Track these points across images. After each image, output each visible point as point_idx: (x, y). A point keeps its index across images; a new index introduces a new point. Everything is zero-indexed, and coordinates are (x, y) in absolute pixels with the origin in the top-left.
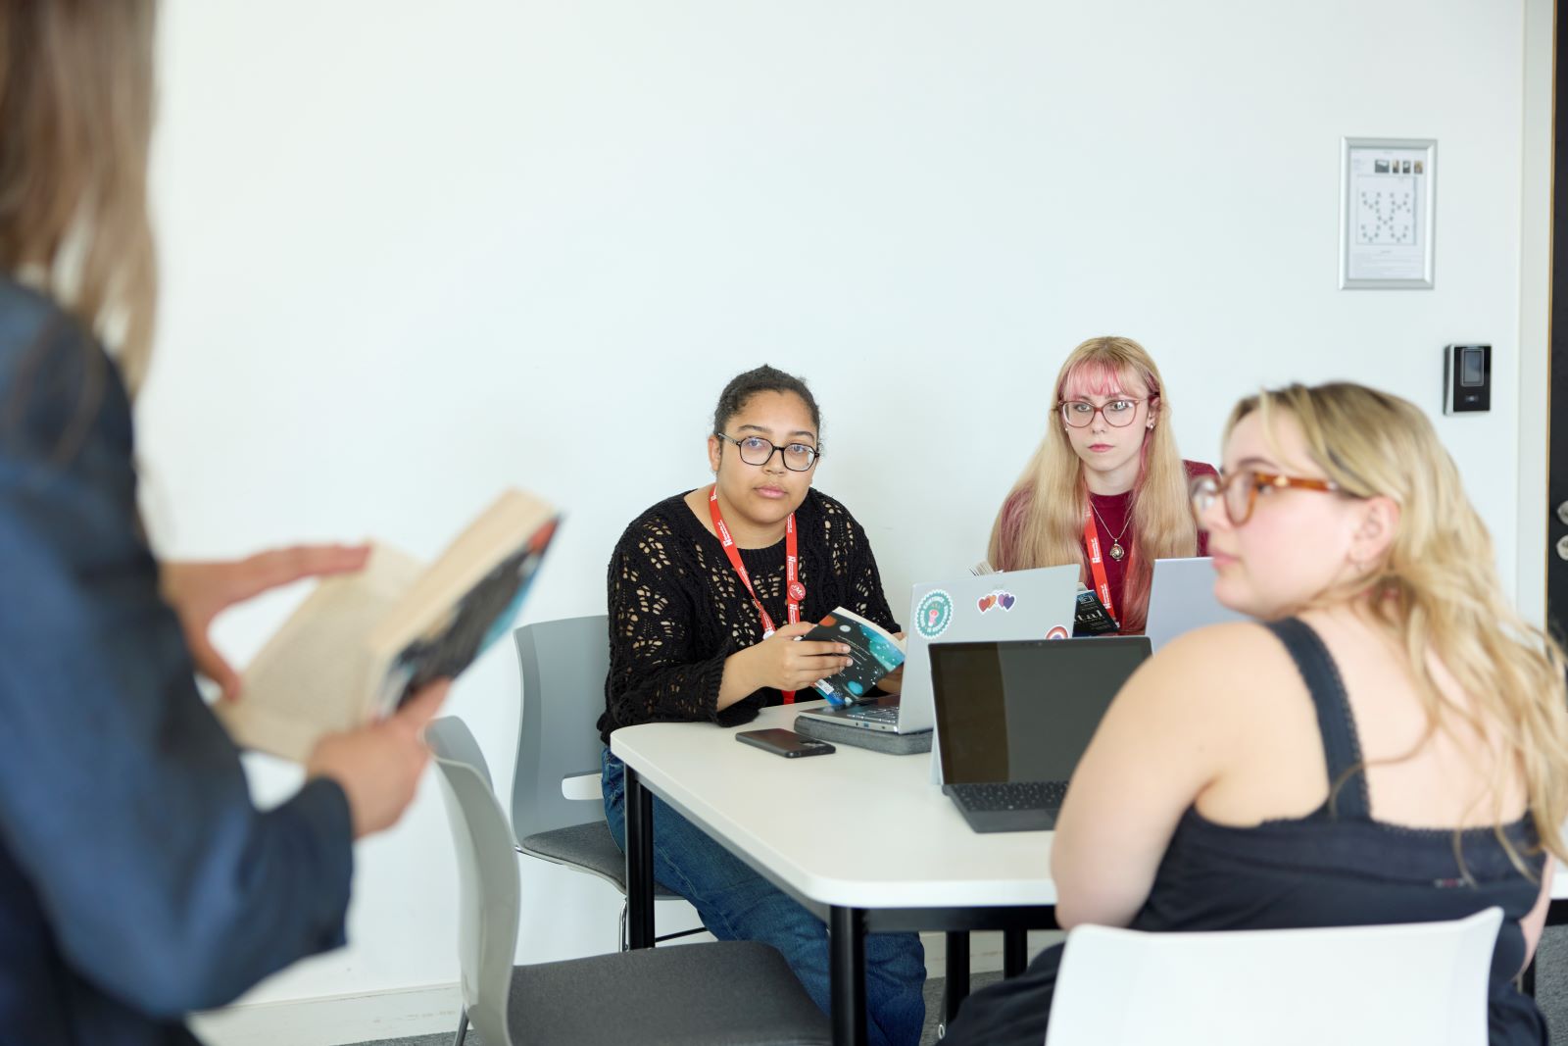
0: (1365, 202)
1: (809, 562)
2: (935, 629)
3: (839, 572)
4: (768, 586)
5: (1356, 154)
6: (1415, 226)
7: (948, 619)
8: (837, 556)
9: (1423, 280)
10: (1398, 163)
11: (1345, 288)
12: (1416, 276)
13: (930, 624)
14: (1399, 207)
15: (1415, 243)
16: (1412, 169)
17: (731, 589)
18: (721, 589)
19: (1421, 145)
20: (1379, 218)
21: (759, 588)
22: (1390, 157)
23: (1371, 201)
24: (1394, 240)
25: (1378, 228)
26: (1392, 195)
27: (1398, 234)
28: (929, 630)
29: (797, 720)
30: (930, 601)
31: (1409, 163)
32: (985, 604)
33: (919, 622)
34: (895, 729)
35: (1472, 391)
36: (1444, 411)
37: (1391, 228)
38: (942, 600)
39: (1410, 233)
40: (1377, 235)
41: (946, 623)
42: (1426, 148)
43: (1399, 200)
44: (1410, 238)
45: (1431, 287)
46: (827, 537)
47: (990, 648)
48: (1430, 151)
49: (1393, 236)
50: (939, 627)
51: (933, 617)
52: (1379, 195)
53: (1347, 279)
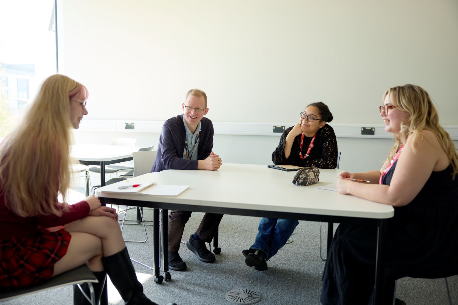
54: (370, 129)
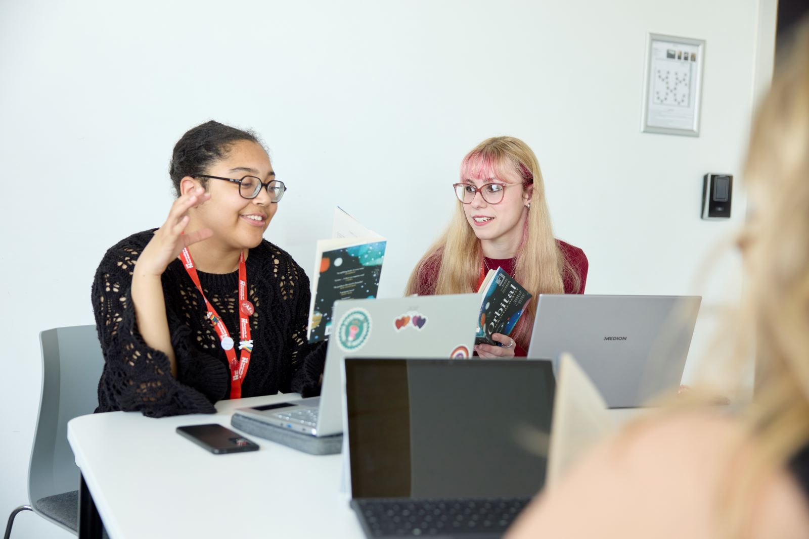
0: (660, 77)
1: (259, 289)
2: (355, 343)
3: (285, 298)
4: (225, 304)
5: (656, 45)
6: (689, 95)
7: (366, 335)
8: (284, 286)
9: (692, 131)
10: (681, 53)
11: (645, 132)
12: (688, 127)
13: (350, 339)
14: (680, 82)
15: (689, 106)
16: (689, 58)
17: (195, 303)
18: (187, 302)
19: (695, 43)
20: (668, 88)
21: (218, 304)
22: (677, 49)
23: (664, 76)
24: (676, 103)
25: (667, 94)
26: (676, 74)
27: (679, 99)
28: (349, 344)
29: (233, 417)
30: (351, 318)
31: (688, 54)
32: (400, 323)
33: (340, 337)
34: (314, 432)
35: (719, 204)
36: (702, 216)
37: (675, 95)
38: (361, 318)
39: (686, 99)
40: (666, 99)
41: (364, 338)
42: (698, 45)
43: (681, 77)
44: (686, 103)
45: (697, 135)
46: (276, 270)
47: (399, 364)
48: (700, 48)
49: (676, 100)
50: (358, 341)
51: (353, 332)
52: (668, 73)
53: (647, 126)
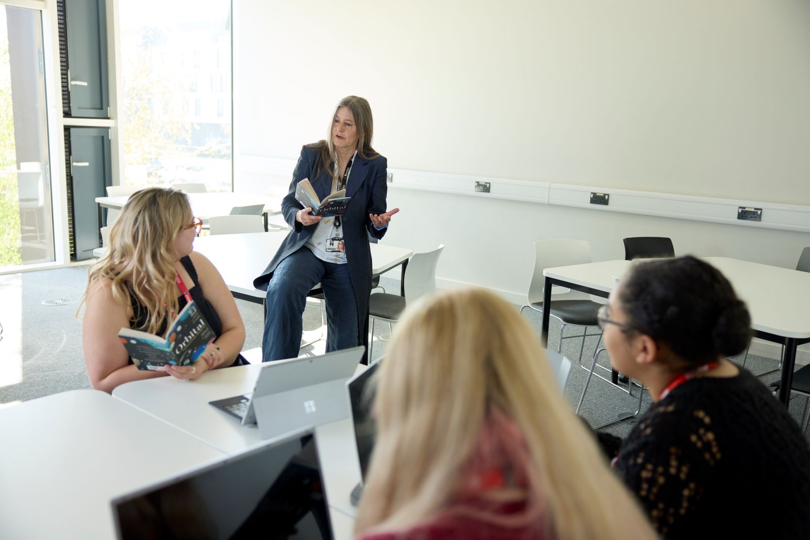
54: (601, 196)
